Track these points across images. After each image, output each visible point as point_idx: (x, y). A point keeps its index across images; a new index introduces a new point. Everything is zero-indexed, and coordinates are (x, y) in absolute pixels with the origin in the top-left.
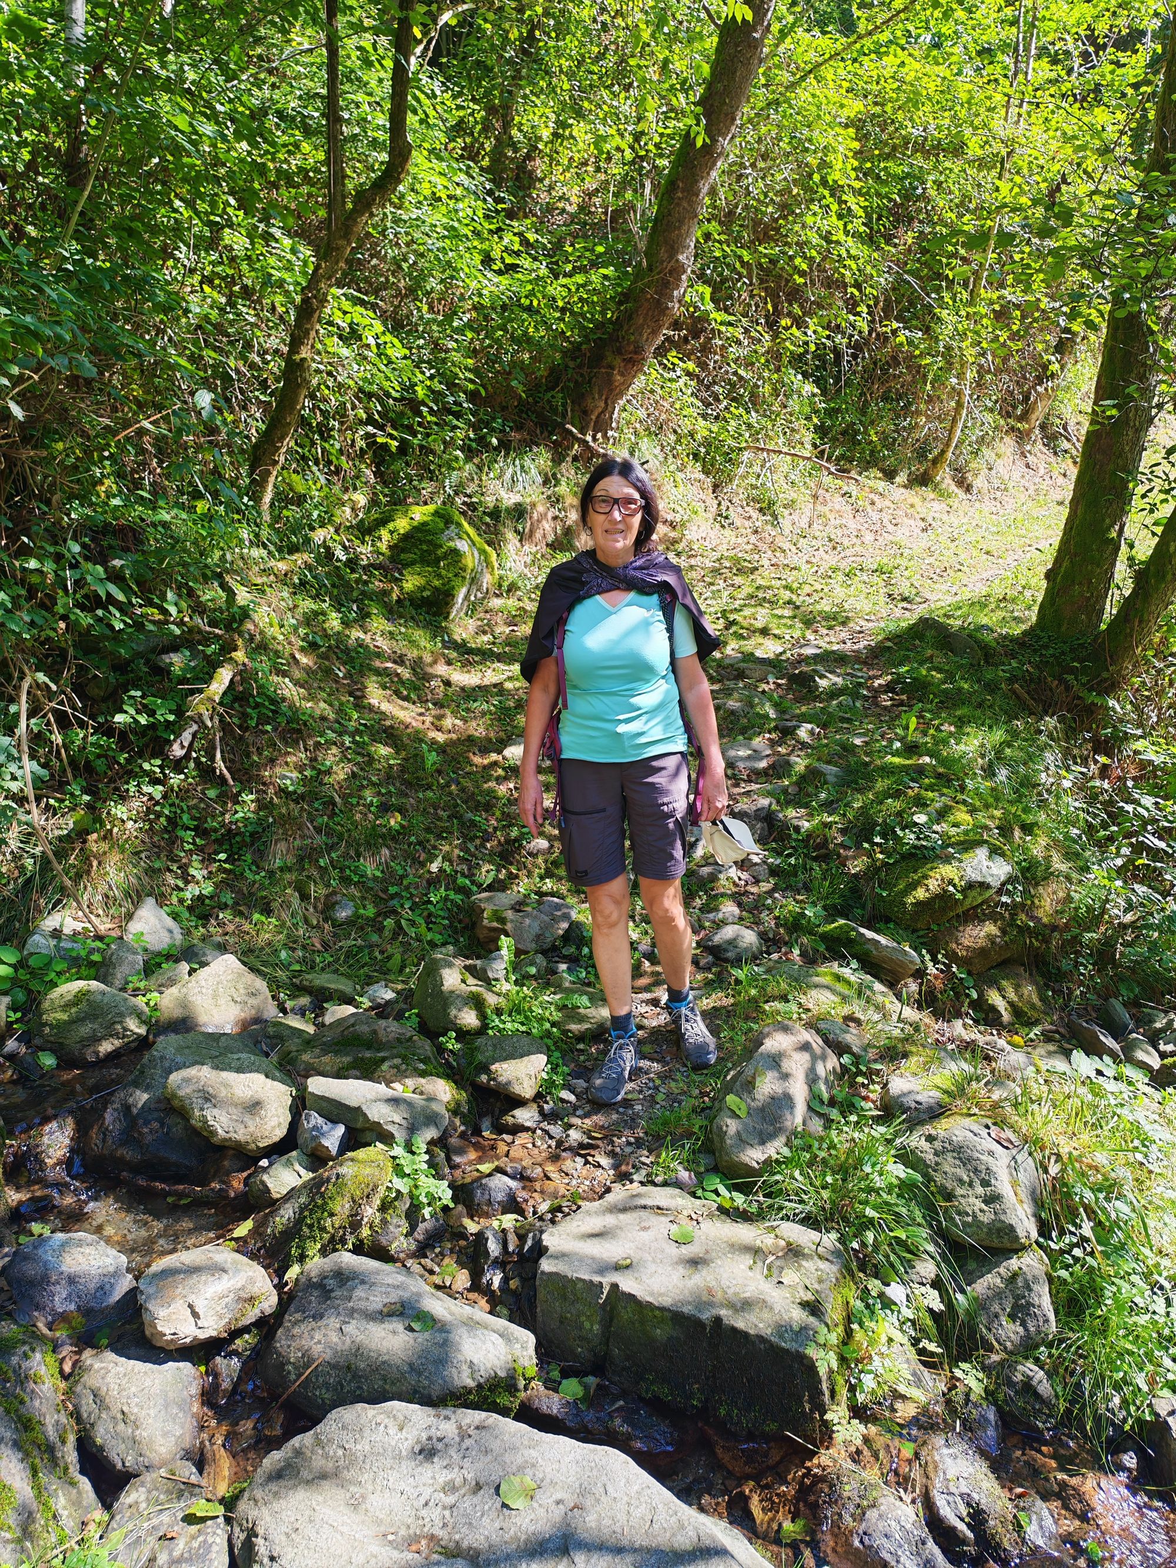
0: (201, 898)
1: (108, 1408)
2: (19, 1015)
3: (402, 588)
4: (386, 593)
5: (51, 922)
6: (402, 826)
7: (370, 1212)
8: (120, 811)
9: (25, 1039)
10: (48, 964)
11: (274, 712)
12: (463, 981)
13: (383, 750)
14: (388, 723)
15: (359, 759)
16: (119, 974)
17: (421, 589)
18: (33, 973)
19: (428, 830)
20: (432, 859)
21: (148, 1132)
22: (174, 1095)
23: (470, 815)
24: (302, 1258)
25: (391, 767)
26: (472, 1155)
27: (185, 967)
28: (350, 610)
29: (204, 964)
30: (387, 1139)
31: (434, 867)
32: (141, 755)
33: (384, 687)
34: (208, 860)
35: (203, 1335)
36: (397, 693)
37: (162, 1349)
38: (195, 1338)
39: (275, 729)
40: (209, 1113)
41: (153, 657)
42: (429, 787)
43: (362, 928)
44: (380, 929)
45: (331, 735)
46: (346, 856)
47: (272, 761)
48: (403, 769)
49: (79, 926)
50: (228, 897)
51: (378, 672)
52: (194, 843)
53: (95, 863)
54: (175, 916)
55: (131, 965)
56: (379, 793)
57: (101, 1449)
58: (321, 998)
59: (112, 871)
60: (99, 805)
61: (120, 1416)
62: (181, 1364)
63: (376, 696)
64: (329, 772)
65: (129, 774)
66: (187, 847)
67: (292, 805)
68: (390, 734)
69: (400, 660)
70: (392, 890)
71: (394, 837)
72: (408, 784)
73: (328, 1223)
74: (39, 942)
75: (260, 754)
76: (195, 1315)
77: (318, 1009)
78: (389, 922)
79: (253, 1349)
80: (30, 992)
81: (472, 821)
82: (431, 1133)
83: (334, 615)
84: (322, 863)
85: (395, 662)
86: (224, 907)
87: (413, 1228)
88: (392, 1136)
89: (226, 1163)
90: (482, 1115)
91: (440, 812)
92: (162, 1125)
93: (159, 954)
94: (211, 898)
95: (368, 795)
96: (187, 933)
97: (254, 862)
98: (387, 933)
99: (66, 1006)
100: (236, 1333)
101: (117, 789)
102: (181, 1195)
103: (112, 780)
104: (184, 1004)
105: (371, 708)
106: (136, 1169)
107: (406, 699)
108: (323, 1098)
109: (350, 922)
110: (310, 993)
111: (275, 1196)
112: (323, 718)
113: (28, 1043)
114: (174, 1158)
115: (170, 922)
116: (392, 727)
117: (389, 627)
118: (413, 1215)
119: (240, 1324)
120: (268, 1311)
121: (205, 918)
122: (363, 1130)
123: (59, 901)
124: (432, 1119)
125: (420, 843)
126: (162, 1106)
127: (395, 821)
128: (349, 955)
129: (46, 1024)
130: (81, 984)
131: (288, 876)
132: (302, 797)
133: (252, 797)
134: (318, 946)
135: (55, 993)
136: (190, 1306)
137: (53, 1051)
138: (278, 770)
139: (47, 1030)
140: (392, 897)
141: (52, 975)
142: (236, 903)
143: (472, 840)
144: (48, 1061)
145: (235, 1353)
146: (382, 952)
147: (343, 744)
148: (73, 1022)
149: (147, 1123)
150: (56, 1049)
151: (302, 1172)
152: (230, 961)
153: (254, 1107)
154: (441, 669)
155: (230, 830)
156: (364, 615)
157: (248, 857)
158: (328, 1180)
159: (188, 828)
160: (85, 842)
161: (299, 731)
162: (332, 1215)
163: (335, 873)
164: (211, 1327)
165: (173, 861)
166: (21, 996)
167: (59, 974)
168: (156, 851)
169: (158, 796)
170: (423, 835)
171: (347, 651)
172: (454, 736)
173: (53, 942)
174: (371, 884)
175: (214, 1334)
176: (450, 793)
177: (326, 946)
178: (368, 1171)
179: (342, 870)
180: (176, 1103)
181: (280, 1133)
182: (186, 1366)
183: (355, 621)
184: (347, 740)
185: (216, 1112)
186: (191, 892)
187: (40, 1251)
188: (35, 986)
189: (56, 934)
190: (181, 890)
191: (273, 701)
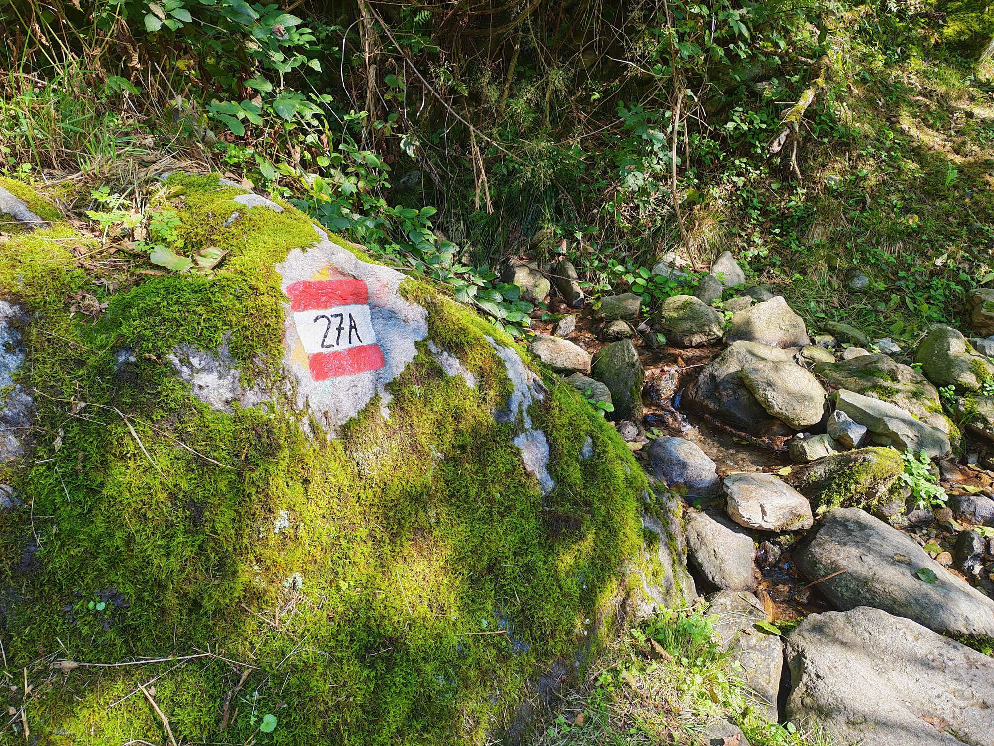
0: (757, 257)
1: (705, 545)
2: (648, 309)
3: (941, 34)
4: (926, 38)
5: (669, 257)
6: (919, 226)
7: (883, 490)
8: (715, 192)
9: (651, 324)
10: (667, 281)
11: (832, 128)
12: (967, 351)
13: (912, 165)
14: (916, 144)
15: (890, 170)
16: (707, 295)
17: (960, 33)
18: (656, 285)
19: (939, 232)
20: (939, 254)
21: (726, 395)
22: (747, 377)
23: (979, 224)
24: (829, 503)
25: (915, 178)
26: (959, 477)
27: (749, 299)
28: (894, 52)
29: (761, 300)
30: (900, 446)
31: (939, 262)
32: (733, 154)
33: (915, 116)
34: (766, 232)
35: (766, 526)
36: (925, 120)
37: (738, 524)
38: (761, 526)
39: (830, 142)
40: (770, 394)
41: (751, 83)
42: (945, 198)
43: (871, 298)
44: (887, 301)
45: (871, 150)
46: (869, 243)
47: (823, 166)
48: (925, 181)
49: (684, 263)
50: (777, 259)
51: (911, 105)
52: (757, 220)
53: (697, 224)
54: (742, 266)
55: (715, 291)
56: (903, 199)
57: (701, 565)
58: (841, 340)
59: (706, 230)
60: (702, 186)
61: (712, 552)
62: (748, 537)
63: (906, 122)
64: (865, 178)
65: (723, 168)
66: (754, 222)
67: (833, 200)
68: (918, 153)
69: (928, 94)
70: (901, 274)
71: (911, 234)
72: (927, 194)
73: (853, 487)
74: (662, 269)
75: (815, 160)
76: (764, 512)
77: (838, 347)
78: (895, 298)
79: (790, 546)
80: (653, 297)
81: (980, 230)
82: (935, 453)
83: (880, 57)
84: (849, 245)
85: (925, 96)
86: (774, 265)
87: (909, 511)
88: (905, 445)
89: (775, 428)
90: (970, 451)
91: (951, 219)
92: (734, 393)
93: (731, 288)
94: (765, 258)
95: (894, 199)
96: (748, 278)
97: (797, 238)
98: (891, 304)
99: (677, 309)
100: (784, 532)
101: (714, 177)
102: (743, 439)
103: (712, 171)
104: (748, 323)
105: (902, 132)
106: (715, 414)
107: (931, 127)
108: (852, 405)
109: (864, 292)
110: (832, 335)
111: (809, 458)
112: (866, 137)
113: (651, 327)
114: (739, 415)
115: (738, 269)
116: (919, 147)
117: (924, 66)
118: (911, 502)
119: (789, 528)
120: (806, 527)
121: (760, 271)
122: (880, 435)
123: (672, 246)
124: (938, 443)
125: (930, 241)
126: (735, 382)
127: (913, 221)
128: (859, 314)
129: (663, 317)
130: (686, 298)
131: (822, 252)
132: (841, 195)
133: (804, 191)
134: (837, 305)
135: (670, 300)
136: (761, 506)
137: (665, 335)
138: (826, 173)
139: (664, 321)
140: (900, 279)
141: (668, 289)
142: (782, 265)
143: (977, 245)
144: (662, 339)
145: (779, 543)
146: (886, 318)
147: (879, 157)
148: (679, 319)
149: (725, 389)
150: (668, 333)
151: (830, 449)
152: (779, 301)
153: (802, 398)
154: (963, 105)
155: (784, 214)
156: (905, 57)
157: (794, 234)
158: (856, 460)
159: (755, 209)
160: (692, 209)
161: (848, 145)
162: (857, 483)
163: (858, 255)
164: (771, 523)
165: (743, 230)
166: (648, 299)
167: (672, 289)
168: (733, 221)
169: (740, 184)
170: (933, 235)
171: (887, 87)
172: (971, 159)
173: (670, 270)
174: (884, 267)
175: (773, 528)
176: (964, 205)
177: (842, 306)
178: (888, 463)
179: (863, 253)
180: (747, 382)
181: (817, 419)
182: (750, 539)
183: (896, 62)
184: (884, 154)
185: (774, 394)
186: (752, 252)
187: (668, 444)
188: (657, 294)
189: (672, 264)
190: (745, 250)
191: (833, 121)
